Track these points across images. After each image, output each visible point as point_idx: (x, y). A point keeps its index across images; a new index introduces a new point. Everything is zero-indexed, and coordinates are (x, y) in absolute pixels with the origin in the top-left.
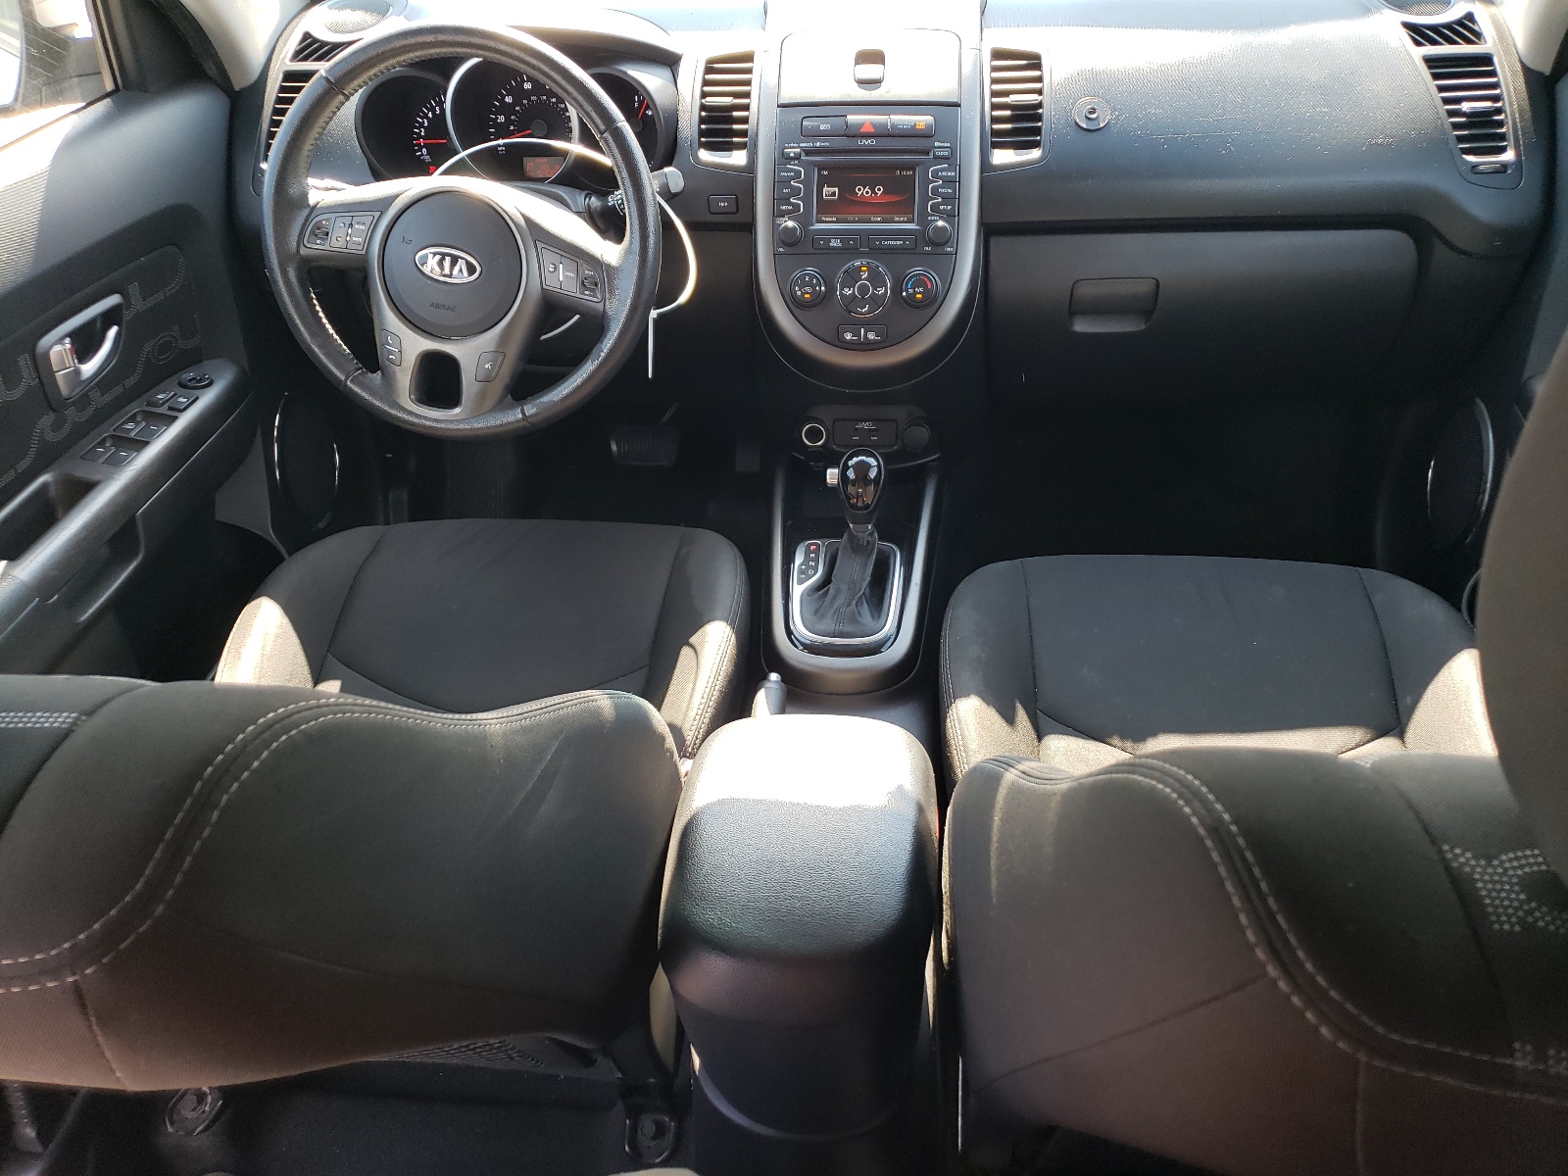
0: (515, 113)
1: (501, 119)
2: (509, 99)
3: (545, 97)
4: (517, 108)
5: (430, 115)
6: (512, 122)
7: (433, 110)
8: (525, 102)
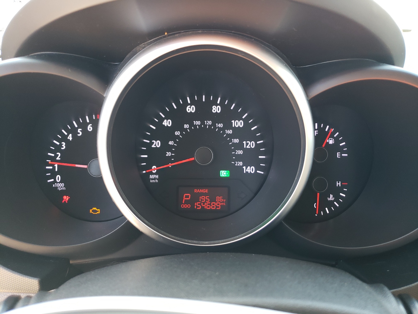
0: (174, 138)
1: (157, 144)
2: (167, 123)
3: (210, 123)
4: (177, 133)
5: (70, 137)
6: (170, 148)
7: (74, 131)
8: (186, 126)
